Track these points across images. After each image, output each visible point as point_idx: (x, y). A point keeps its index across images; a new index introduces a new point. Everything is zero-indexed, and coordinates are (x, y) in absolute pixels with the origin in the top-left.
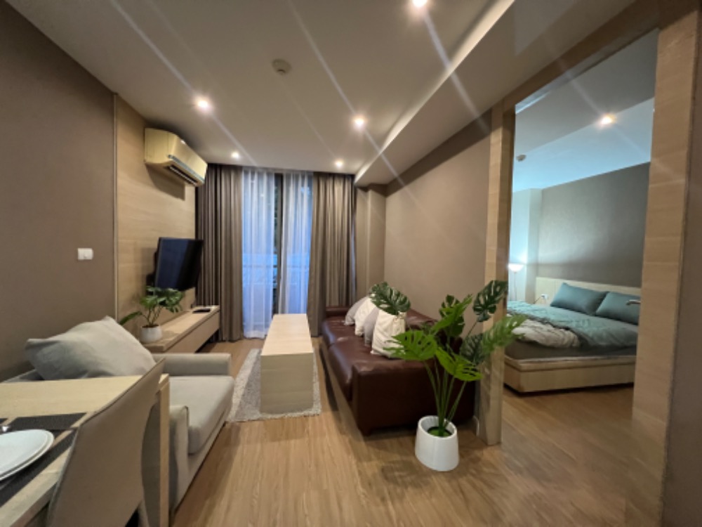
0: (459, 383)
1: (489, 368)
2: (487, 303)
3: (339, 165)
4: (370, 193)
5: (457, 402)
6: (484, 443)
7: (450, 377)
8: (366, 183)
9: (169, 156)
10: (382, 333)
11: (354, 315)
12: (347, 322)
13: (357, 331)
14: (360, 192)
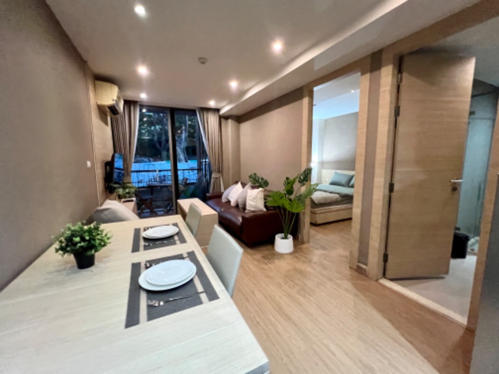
0: (293, 214)
1: (304, 209)
2: (304, 178)
3: (212, 104)
4: (230, 121)
5: (293, 223)
6: (303, 243)
7: (289, 212)
8: (227, 114)
9: (113, 100)
10: (251, 200)
11: (228, 195)
12: (224, 200)
13: (233, 203)
14: (223, 121)
